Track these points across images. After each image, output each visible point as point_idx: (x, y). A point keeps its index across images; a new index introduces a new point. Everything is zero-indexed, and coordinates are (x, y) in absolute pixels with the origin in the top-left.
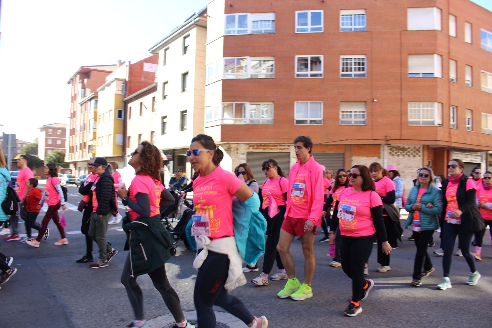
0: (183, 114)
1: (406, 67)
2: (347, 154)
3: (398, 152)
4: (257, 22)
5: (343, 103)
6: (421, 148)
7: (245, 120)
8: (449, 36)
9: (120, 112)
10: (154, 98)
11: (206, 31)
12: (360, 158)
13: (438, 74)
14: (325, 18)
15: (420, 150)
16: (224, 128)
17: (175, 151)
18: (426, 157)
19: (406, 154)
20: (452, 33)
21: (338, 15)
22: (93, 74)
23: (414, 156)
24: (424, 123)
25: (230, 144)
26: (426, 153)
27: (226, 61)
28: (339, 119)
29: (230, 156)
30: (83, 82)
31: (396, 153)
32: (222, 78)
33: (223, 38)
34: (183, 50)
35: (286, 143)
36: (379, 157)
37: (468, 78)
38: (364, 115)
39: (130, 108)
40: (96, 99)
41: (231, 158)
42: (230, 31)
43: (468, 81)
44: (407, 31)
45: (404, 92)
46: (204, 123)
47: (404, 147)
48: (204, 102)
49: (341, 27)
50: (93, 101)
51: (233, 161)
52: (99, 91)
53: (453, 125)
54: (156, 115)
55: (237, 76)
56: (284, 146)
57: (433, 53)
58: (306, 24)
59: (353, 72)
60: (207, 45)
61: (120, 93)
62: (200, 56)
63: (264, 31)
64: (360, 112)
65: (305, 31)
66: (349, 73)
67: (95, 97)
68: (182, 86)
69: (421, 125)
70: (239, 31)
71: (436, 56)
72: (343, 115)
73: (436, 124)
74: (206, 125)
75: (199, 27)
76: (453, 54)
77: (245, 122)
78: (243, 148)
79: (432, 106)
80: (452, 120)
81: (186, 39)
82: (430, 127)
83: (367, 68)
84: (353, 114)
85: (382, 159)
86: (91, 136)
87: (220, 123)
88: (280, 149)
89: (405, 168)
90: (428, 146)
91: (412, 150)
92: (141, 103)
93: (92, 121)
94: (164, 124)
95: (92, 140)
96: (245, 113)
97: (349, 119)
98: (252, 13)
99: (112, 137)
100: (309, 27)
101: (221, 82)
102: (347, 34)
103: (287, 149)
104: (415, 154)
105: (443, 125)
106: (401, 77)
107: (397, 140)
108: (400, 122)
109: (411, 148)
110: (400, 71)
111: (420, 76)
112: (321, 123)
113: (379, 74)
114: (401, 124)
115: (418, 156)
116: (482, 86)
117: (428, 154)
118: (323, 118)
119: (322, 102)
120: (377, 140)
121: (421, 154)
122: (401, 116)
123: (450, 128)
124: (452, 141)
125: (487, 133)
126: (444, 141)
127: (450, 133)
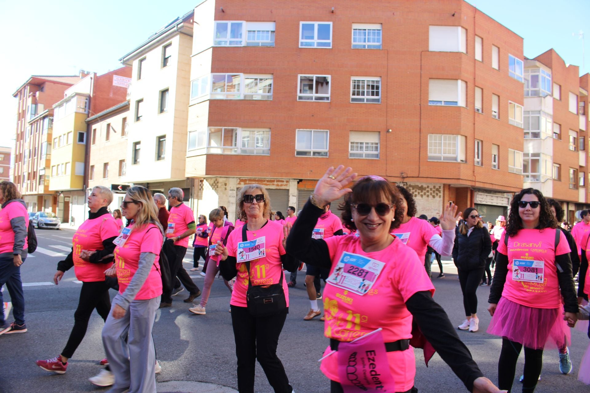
0: (160, 140)
1: (427, 94)
3: (416, 191)
4: (254, 32)
5: (353, 133)
6: (442, 187)
7: (236, 149)
8: (475, 60)
9: (81, 135)
10: (124, 120)
11: (192, 40)
13: (462, 103)
14: (333, 31)
15: (440, 190)
16: (210, 158)
17: (149, 185)
18: (447, 198)
19: (425, 194)
20: (478, 57)
21: (351, 28)
22: (47, 86)
23: (434, 197)
24: (445, 158)
25: (217, 178)
26: (447, 193)
27: (214, 77)
28: (348, 151)
29: (217, 193)
30: (34, 96)
32: (209, 98)
33: (211, 49)
34: (161, 62)
35: (285, 178)
37: (495, 108)
38: (377, 148)
39: (95, 130)
40: (51, 118)
41: (218, 195)
42: (221, 41)
43: (495, 112)
44: (428, 51)
45: (423, 121)
46: (186, 152)
47: (422, 186)
48: (187, 127)
49: (353, 43)
50: (47, 120)
51: (220, 198)
52: (56, 107)
53: (478, 162)
54: (127, 140)
55: (227, 96)
56: (283, 181)
57: (457, 78)
58: (312, 38)
59: (365, 97)
60: (193, 56)
61: (82, 111)
62: (183, 70)
63: (262, 43)
64: (372, 144)
65: (311, 46)
66: (360, 97)
67: (50, 115)
68: (160, 105)
69: (442, 160)
70: (231, 42)
71: (460, 82)
72: (352, 146)
73: (459, 161)
74: (188, 154)
75: (182, 35)
76: (479, 81)
77: (235, 151)
78: (233, 183)
79: (454, 139)
80: (476, 156)
81: (167, 49)
82: (452, 164)
83: (381, 92)
84: (364, 145)
86: (43, 164)
87: (205, 152)
88: (278, 185)
89: (423, 210)
90: (449, 185)
91: (431, 189)
92: (109, 125)
93: (45, 145)
94: (136, 151)
95: (44, 169)
96: (236, 141)
97: (359, 152)
98: (247, 21)
99: (69, 166)
100: (315, 42)
101: (208, 102)
102: (359, 51)
103: (286, 185)
104: (435, 194)
105: (466, 161)
106: (420, 105)
107: (414, 178)
108: (418, 156)
109: (430, 187)
110: (419, 98)
111: (442, 104)
112: (326, 155)
113: (395, 100)
114: (419, 158)
115: (438, 196)
116: (510, 118)
117: (449, 194)
118: (329, 150)
119: (328, 131)
120: (392, 177)
121: (442, 194)
122: (420, 149)
123: (474, 166)
124: (476, 181)
125: (514, 173)
126: (468, 180)
127: (474, 171)
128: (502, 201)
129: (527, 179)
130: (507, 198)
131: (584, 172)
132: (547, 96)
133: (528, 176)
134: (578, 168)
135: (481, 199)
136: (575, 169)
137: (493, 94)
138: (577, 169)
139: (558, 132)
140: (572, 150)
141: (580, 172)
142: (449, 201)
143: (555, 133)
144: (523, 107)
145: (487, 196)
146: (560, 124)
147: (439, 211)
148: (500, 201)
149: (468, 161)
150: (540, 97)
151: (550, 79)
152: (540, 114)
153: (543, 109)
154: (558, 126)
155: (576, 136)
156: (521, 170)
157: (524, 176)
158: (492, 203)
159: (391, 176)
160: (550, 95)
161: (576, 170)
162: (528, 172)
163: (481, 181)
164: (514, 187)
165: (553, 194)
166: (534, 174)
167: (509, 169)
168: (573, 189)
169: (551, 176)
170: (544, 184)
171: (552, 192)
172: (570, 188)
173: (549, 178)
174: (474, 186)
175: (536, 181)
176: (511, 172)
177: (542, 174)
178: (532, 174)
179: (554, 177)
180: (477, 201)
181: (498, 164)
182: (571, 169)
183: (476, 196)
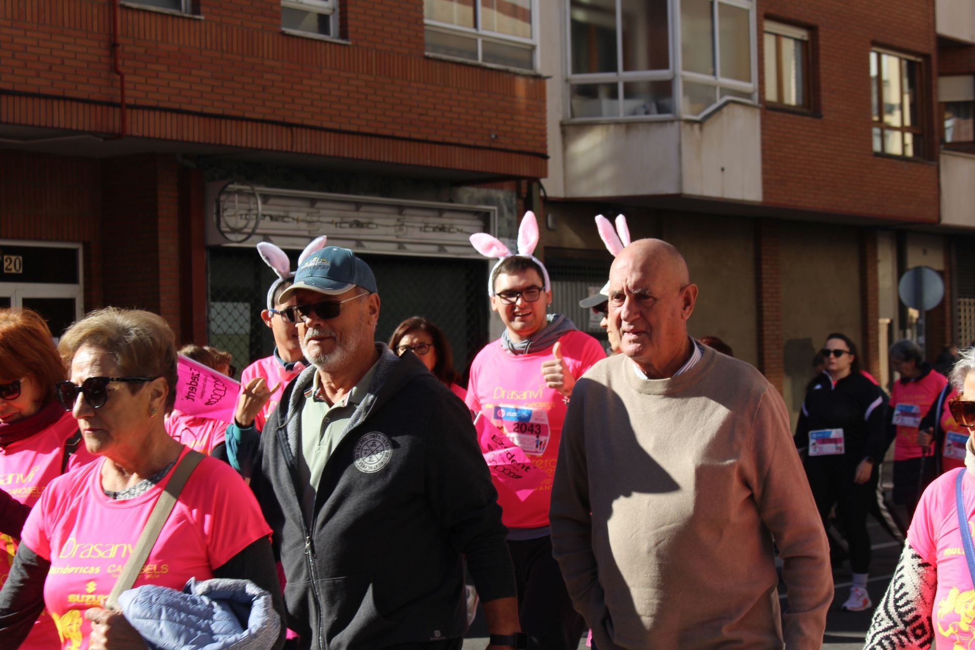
123: (119, 11)
124: (139, 102)
125: (470, 61)
126: (64, 98)
127: (120, 40)
128: (442, 229)
129: (605, 103)
130: (477, 213)
133: (613, 95)
134: (930, 48)
135: (241, 223)
136: (912, 58)
138: (926, 57)
141: (942, 74)
145: (266, 198)
148: (424, 229)
156: (533, 48)
157: (587, 92)
158: (358, 242)
161: (919, 60)
162: (613, 68)
163: (185, 107)
164: (471, 142)
165: (766, 182)
166: (644, 75)
167: (428, 38)
168: (902, 158)
169: (750, 86)
170: (701, 129)
171: (765, 172)
172: (884, 155)
173: (738, 99)
174: (120, 136)
175: (655, 116)
176: (445, 57)
177: (680, 71)
178: (631, 76)
179: (771, 95)
180: (222, 233)
181: (338, 10)
182: (885, 58)
183: (218, 202)
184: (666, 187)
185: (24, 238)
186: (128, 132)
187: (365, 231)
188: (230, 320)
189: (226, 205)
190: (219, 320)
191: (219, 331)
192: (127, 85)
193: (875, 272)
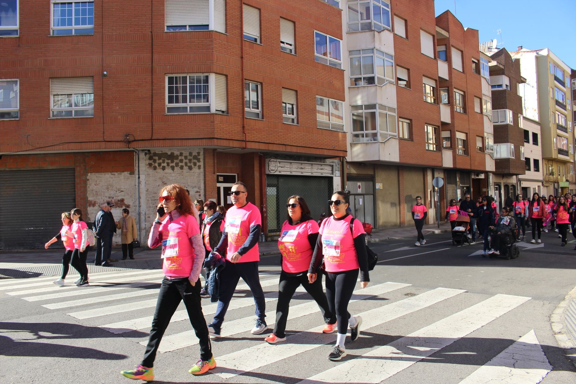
1: (163, 15)
2: (78, 169)
3: (164, 162)
5: (55, 81)
6: (202, 153)
12: (101, 176)
13: (217, 26)
15: (199, 157)
18: (210, 169)
19: (177, 165)
23: (190, 168)
26: (210, 161)
28: (48, 108)
31: (160, 165)
36: (132, 173)
37: (287, 39)
45: (156, 56)
47: (172, 154)
59: (73, 27)
66: (66, 28)
69: (189, 113)
72: (55, 101)
73: (213, 110)
82: (202, 116)
83: (96, 18)
84: (74, 98)
85: (137, 176)
90: (215, 150)
91: (186, 157)
97: (67, 109)
104: (192, 164)
105: (228, 113)
106: (152, 33)
107: (146, 141)
108: (151, 109)
109: (184, 155)
110: (151, 23)
111: (186, 29)
112: (17, 117)
113: (115, 28)
114: (152, 112)
115: (197, 167)
116: (316, 54)
117: (214, 163)
118: (20, 108)
119: (18, 80)
120: (112, 142)
121: (202, 164)
122: (152, 98)
123: (245, 119)
124: (250, 140)
125: (328, 129)
126: (232, 140)
127: (245, 126)
128: (322, 169)
129: (361, 138)
130: (330, 165)
131: (450, 131)
132: (383, 30)
133: (363, 136)
135: (274, 168)
136: (435, 127)
137: (281, 17)
138: (439, 126)
139: (406, 79)
140: (430, 102)
141: (442, 131)
142: (214, 173)
143: (400, 79)
144: (341, 41)
145: (280, 162)
146: (409, 68)
147: (199, 188)
148: (318, 169)
149: (229, 111)
150: (372, 31)
151: (389, 10)
152: (373, 53)
153: (377, 46)
154: (405, 71)
155: (434, 86)
156: (343, 125)
157: (357, 136)
158: (302, 172)
159: (111, 140)
160: (389, 31)
161: (437, 127)
162: (363, 130)
163: (260, 141)
164: (329, 148)
165: (400, 157)
166: (370, 132)
167: (318, 124)
168: (433, 151)
169: (396, 134)
170: (384, 144)
171: (400, 154)
172: (428, 150)
173: (393, 137)
174: (245, 148)
175: (373, 142)
176: (322, 128)
177: (379, 131)
178: (367, 132)
179: (401, 136)
180: (269, 171)
181: (296, 117)
182: (428, 127)
183: (268, 163)
184: (376, 158)
185: (223, 173)
186: (247, 147)
187: (303, 170)
188: (271, 191)
189: (270, 164)
190: (269, 191)
191: (269, 194)
192: (247, 136)
193: (427, 179)
